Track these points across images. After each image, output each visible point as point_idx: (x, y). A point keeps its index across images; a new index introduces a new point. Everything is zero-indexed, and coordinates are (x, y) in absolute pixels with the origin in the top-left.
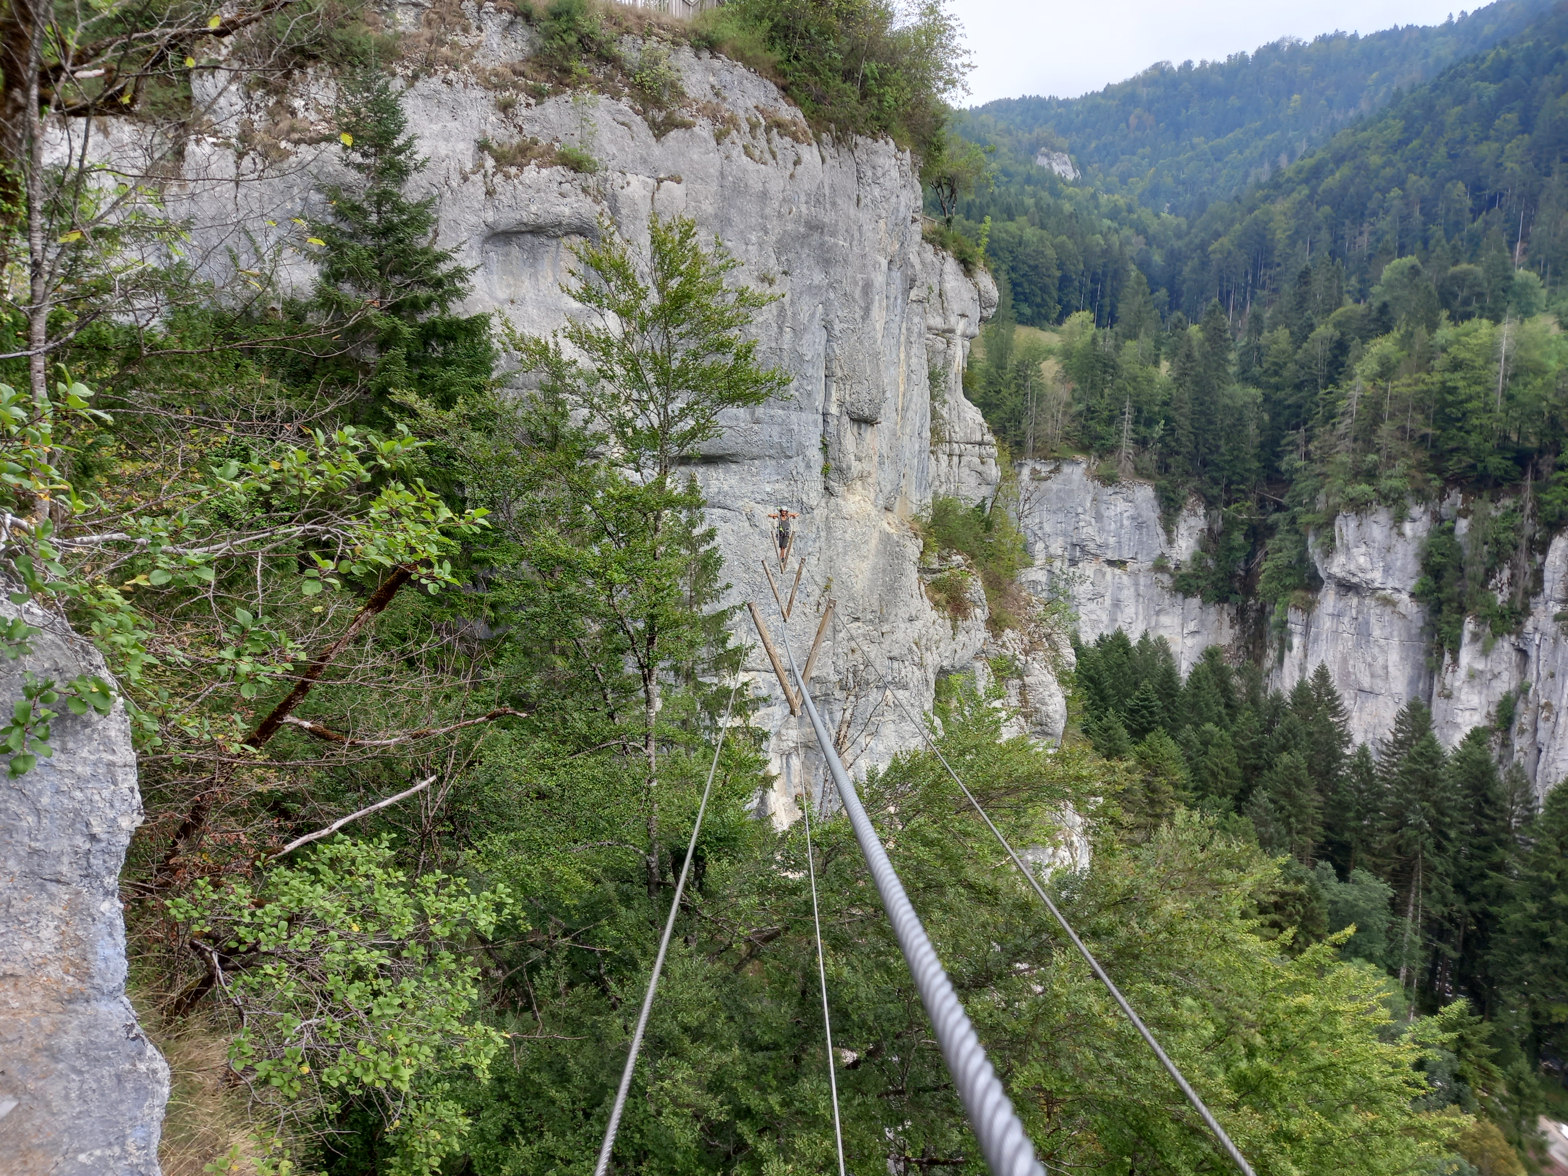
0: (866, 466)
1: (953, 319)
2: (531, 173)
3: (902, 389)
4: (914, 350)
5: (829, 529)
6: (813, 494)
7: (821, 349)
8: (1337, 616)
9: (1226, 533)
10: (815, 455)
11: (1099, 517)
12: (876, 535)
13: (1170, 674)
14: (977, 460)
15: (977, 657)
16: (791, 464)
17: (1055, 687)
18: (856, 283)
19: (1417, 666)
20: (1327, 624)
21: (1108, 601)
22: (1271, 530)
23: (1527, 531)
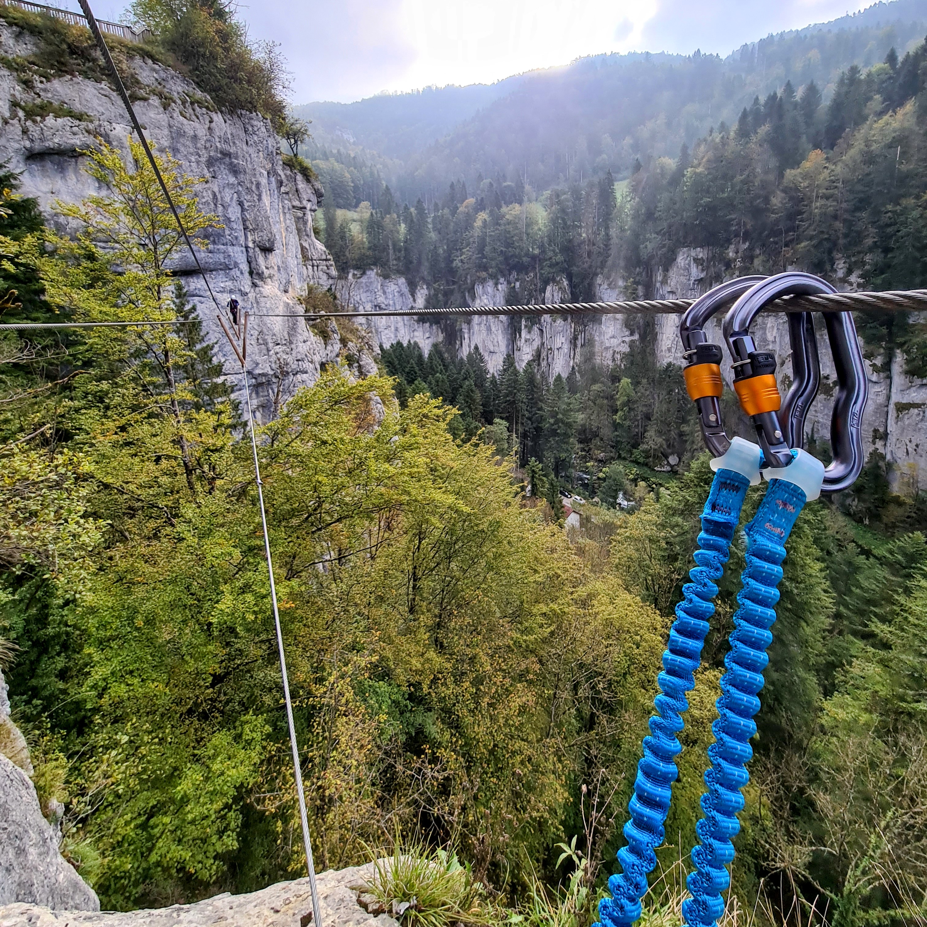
0: (271, 271)
1: (305, 202)
2: (50, 120)
3: (284, 235)
4: (288, 216)
5: (258, 303)
6: (246, 286)
7: (239, 215)
8: (480, 324)
9: (436, 295)
10: (245, 267)
11: (384, 293)
12: (282, 304)
13: (420, 356)
14: (325, 268)
15: (337, 356)
16: (233, 272)
17: (373, 364)
18: (252, 183)
19: (508, 340)
20: (476, 328)
21: (393, 328)
22: (452, 292)
23: (539, 284)
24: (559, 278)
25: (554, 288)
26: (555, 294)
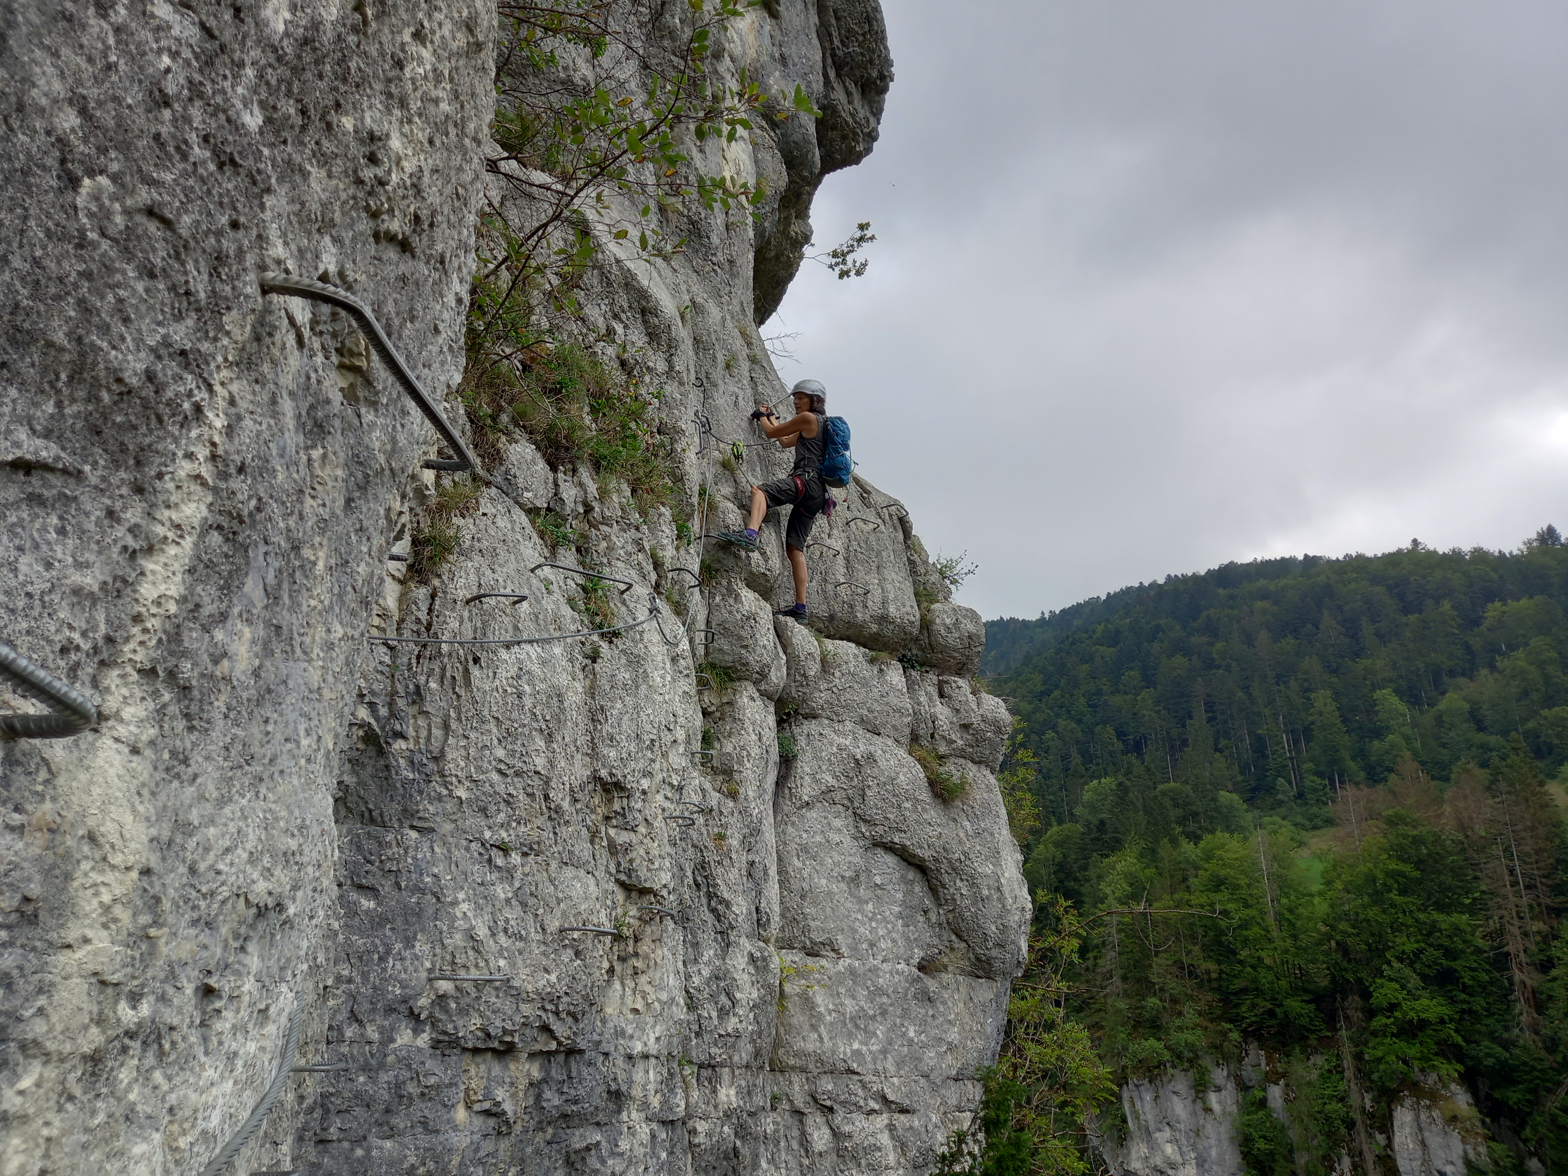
23: (1354, 1100)
24: (1432, 1078)
25: (1423, 1116)
26: (1434, 1140)
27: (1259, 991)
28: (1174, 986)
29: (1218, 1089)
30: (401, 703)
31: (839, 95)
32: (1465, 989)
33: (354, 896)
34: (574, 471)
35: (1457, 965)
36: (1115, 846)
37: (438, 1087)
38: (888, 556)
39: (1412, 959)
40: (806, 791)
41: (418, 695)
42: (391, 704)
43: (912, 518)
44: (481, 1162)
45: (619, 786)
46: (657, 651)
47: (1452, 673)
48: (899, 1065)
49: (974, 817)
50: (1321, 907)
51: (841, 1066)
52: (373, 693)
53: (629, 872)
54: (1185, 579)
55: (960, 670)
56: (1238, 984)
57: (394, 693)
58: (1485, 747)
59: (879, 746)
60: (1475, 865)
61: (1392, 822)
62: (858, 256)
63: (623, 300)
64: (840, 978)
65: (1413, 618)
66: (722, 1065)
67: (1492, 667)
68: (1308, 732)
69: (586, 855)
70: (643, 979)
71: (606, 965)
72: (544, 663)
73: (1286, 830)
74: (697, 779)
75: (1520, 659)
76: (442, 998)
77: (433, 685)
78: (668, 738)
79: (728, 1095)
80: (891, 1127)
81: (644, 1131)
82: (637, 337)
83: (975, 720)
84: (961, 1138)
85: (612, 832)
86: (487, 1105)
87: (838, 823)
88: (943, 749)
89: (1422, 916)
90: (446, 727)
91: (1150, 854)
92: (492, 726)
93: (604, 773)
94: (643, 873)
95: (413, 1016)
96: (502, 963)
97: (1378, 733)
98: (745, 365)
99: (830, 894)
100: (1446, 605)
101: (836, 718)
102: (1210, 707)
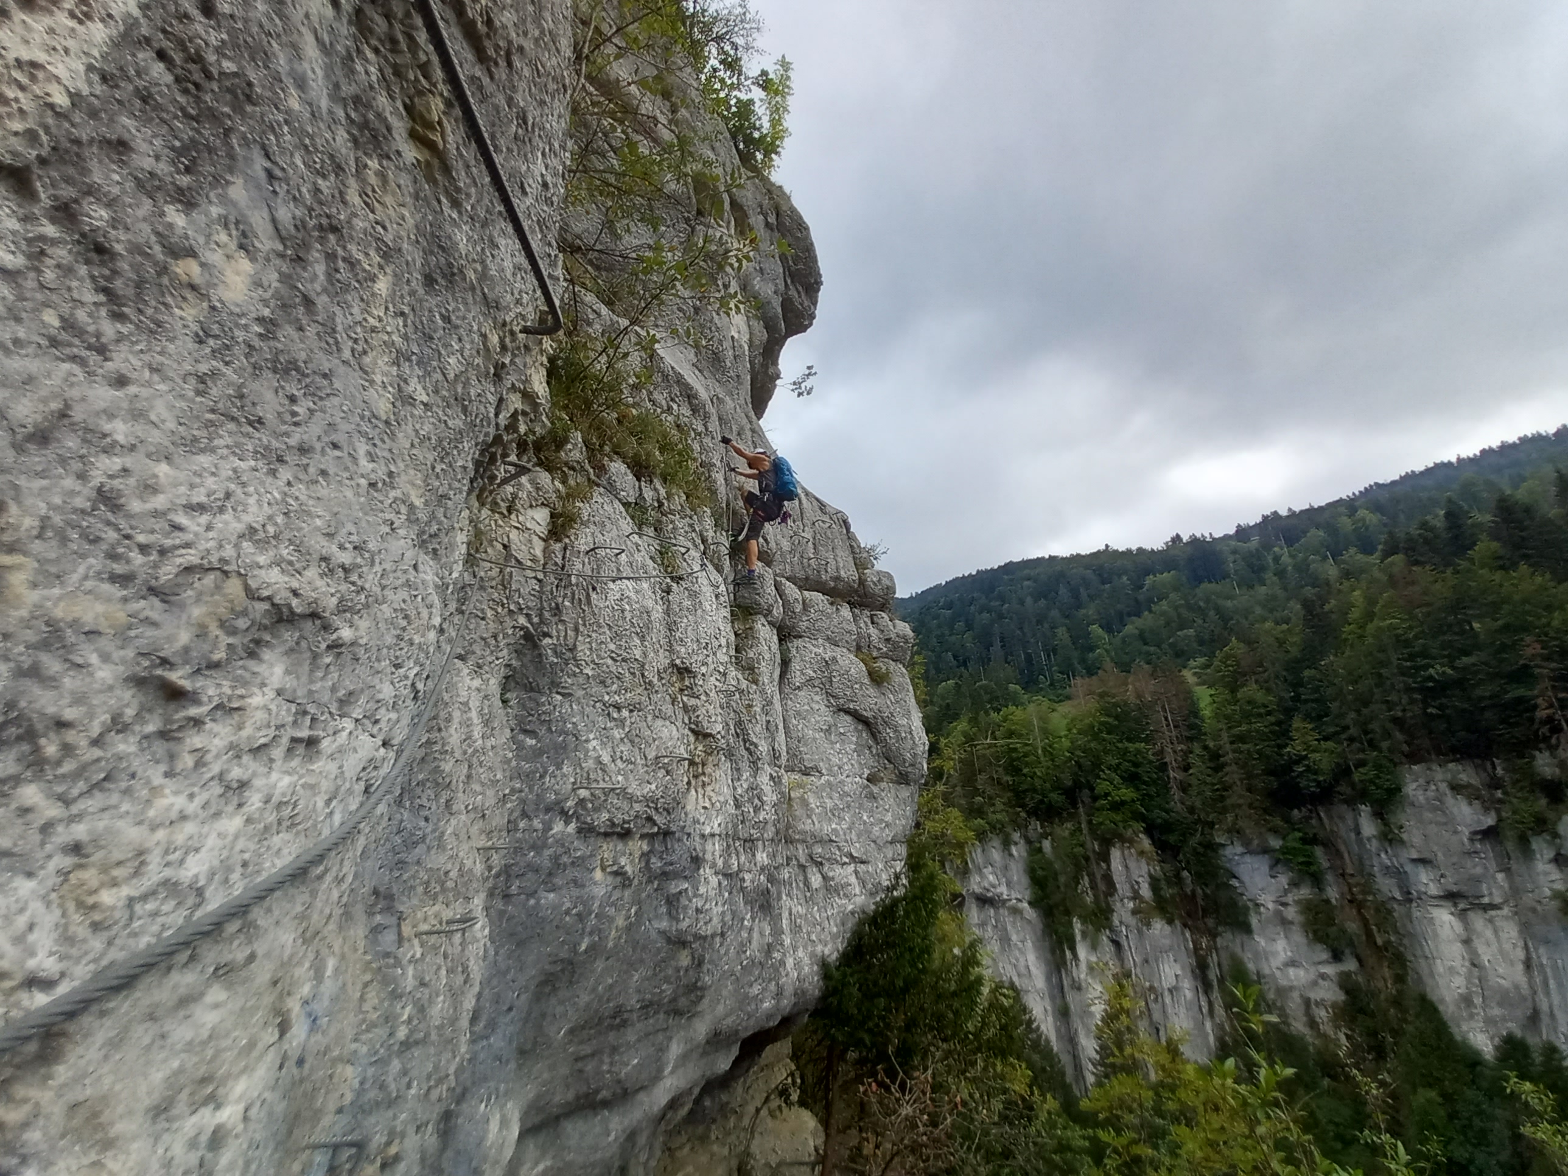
23: (1089, 845)
24: (1129, 832)
25: (1126, 852)
26: (1132, 864)
27: (1035, 790)
28: (990, 791)
29: (1016, 844)
30: (547, 615)
31: (793, 292)
32: (1145, 783)
33: (521, 737)
34: (651, 481)
35: (1140, 770)
36: (956, 717)
37: (582, 858)
38: (838, 542)
39: (1115, 769)
40: (798, 680)
41: (557, 610)
42: (541, 615)
43: (850, 520)
44: (613, 904)
45: (688, 670)
46: (707, 590)
47: (1129, 615)
48: (859, 836)
49: (895, 692)
50: (1066, 743)
51: (826, 838)
52: (528, 608)
53: (697, 724)
54: (987, 571)
55: (882, 608)
56: (1024, 787)
57: (542, 608)
58: (1148, 653)
59: (838, 652)
60: (1147, 717)
61: (1102, 695)
62: (808, 384)
63: (676, 390)
64: (822, 788)
65: (1107, 586)
66: (758, 840)
67: (1150, 611)
68: (1055, 651)
69: (670, 712)
70: (709, 789)
71: (686, 779)
72: (637, 592)
73: (1046, 703)
74: (733, 673)
75: (1164, 605)
76: (582, 802)
77: (567, 603)
78: (716, 643)
79: (762, 857)
80: (856, 872)
81: (714, 881)
82: (686, 411)
83: (893, 636)
84: (897, 877)
85: (685, 699)
86: (615, 868)
87: (817, 698)
88: (875, 654)
89: (1120, 745)
90: (576, 630)
91: (974, 721)
92: (606, 630)
93: (678, 662)
94: (705, 724)
95: (564, 813)
96: (620, 778)
97: (1092, 649)
98: (749, 434)
99: (815, 739)
100: (1125, 578)
101: (813, 637)
102: (1002, 640)
